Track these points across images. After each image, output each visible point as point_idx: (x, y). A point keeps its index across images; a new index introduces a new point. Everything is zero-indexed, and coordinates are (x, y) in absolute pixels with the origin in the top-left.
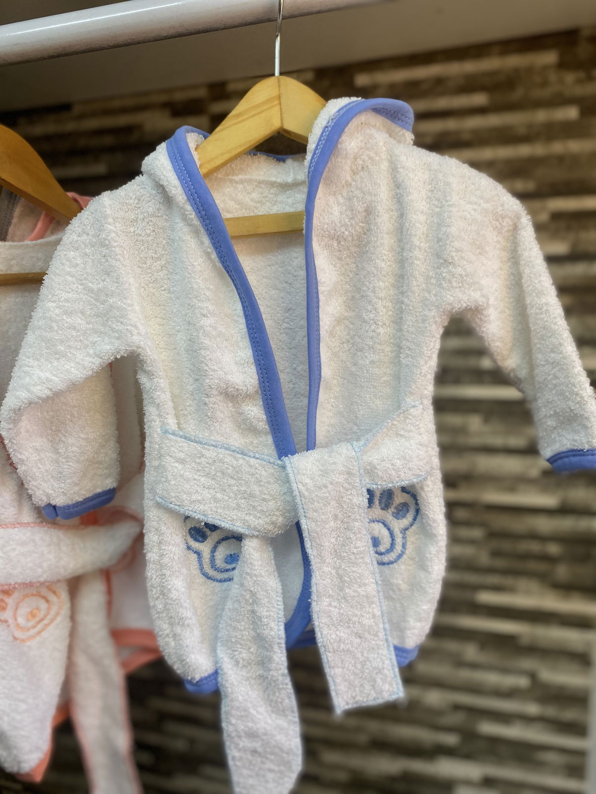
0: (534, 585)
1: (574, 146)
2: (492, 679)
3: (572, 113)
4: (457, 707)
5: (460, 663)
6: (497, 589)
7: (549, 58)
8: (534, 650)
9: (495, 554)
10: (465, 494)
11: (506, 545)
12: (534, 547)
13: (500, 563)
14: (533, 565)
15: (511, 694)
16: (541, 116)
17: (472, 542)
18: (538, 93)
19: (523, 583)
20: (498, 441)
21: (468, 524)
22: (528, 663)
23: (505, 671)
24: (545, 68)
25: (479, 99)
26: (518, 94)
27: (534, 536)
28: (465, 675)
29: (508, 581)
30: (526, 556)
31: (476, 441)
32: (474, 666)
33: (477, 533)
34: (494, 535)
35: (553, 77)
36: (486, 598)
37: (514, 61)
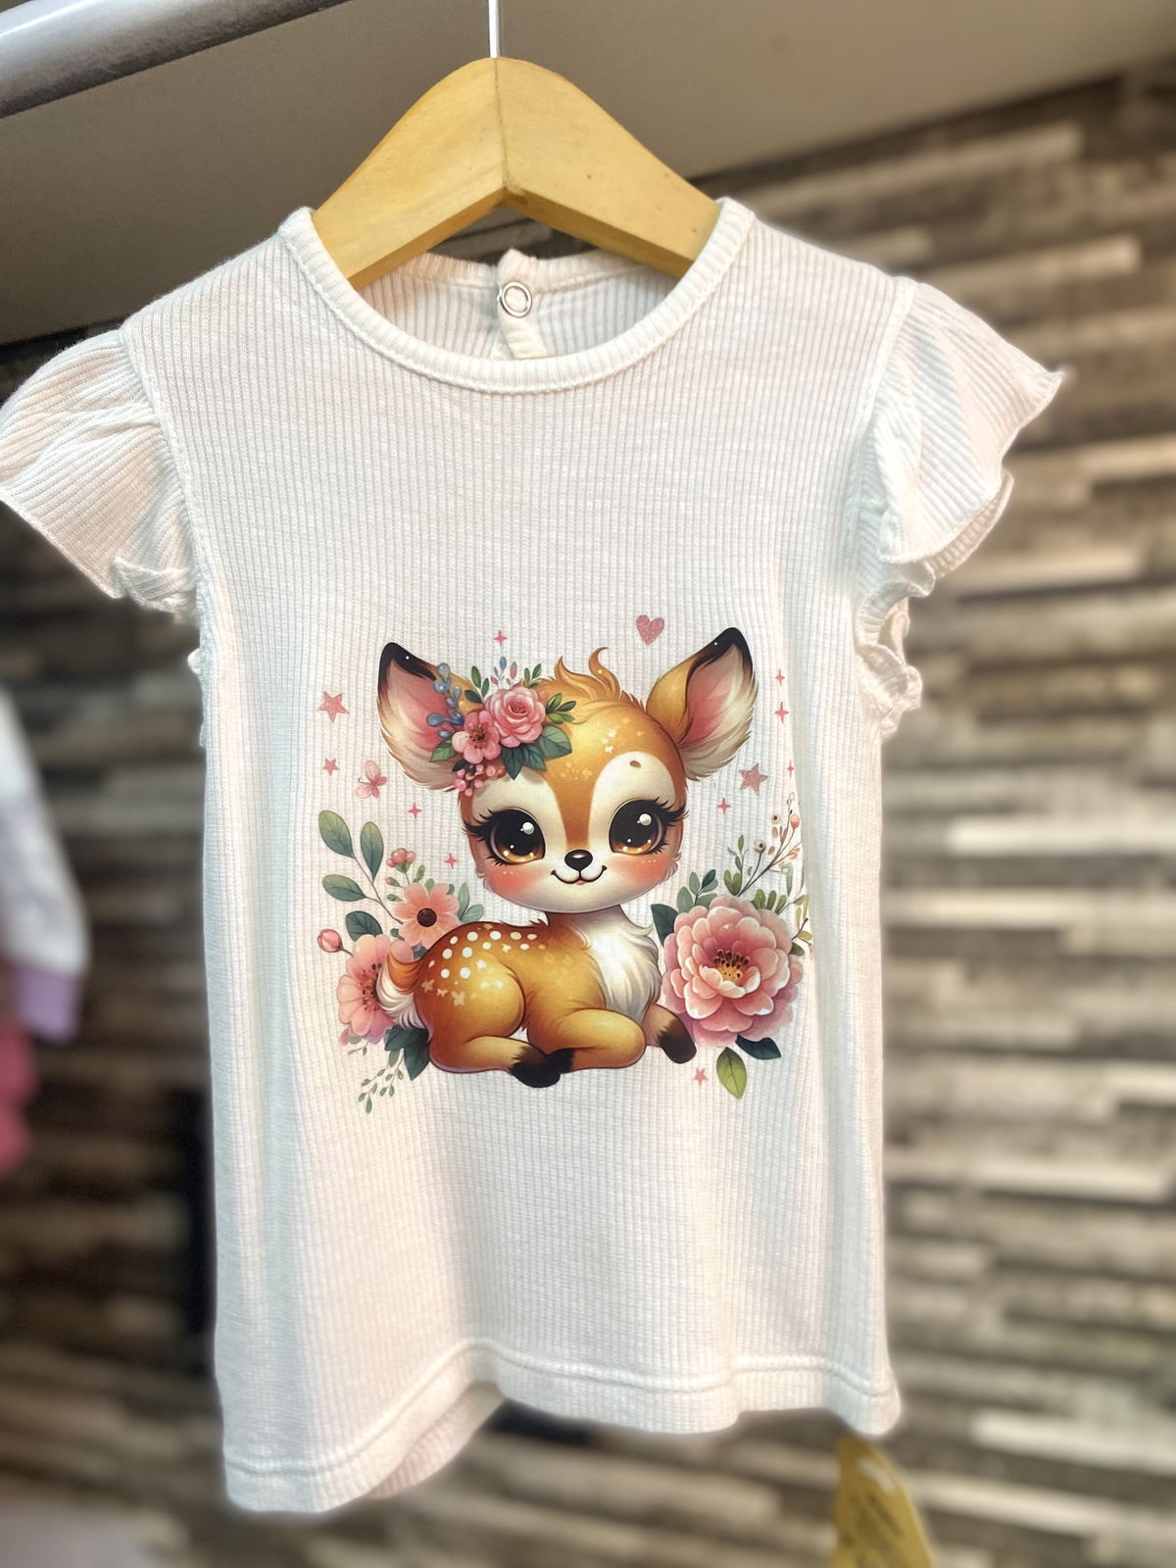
0: (1119, 1401)
1: (1134, 328)
3: (1120, 256)
6: (1027, 1408)
7: (1057, 142)
9: (1017, 1316)
10: (935, 1161)
11: (1042, 1295)
12: (1113, 1300)
13: (1030, 1340)
14: (1114, 1350)
16: (1050, 268)
17: (956, 1283)
18: (1038, 221)
19: (1091, 1396)
20: (1004, 1027)
21: (940, 1236)
24: (1051, 169)
26: (994, 225)
27: (1108, 1271)
29: (1053, 1388)
30: (1094, 1326)
31: (950, 1027)
33: (965, 1260)
34: (1008, 1265)
35: (1070, 181)
36: (1000, 1430)
37: (981, 158)
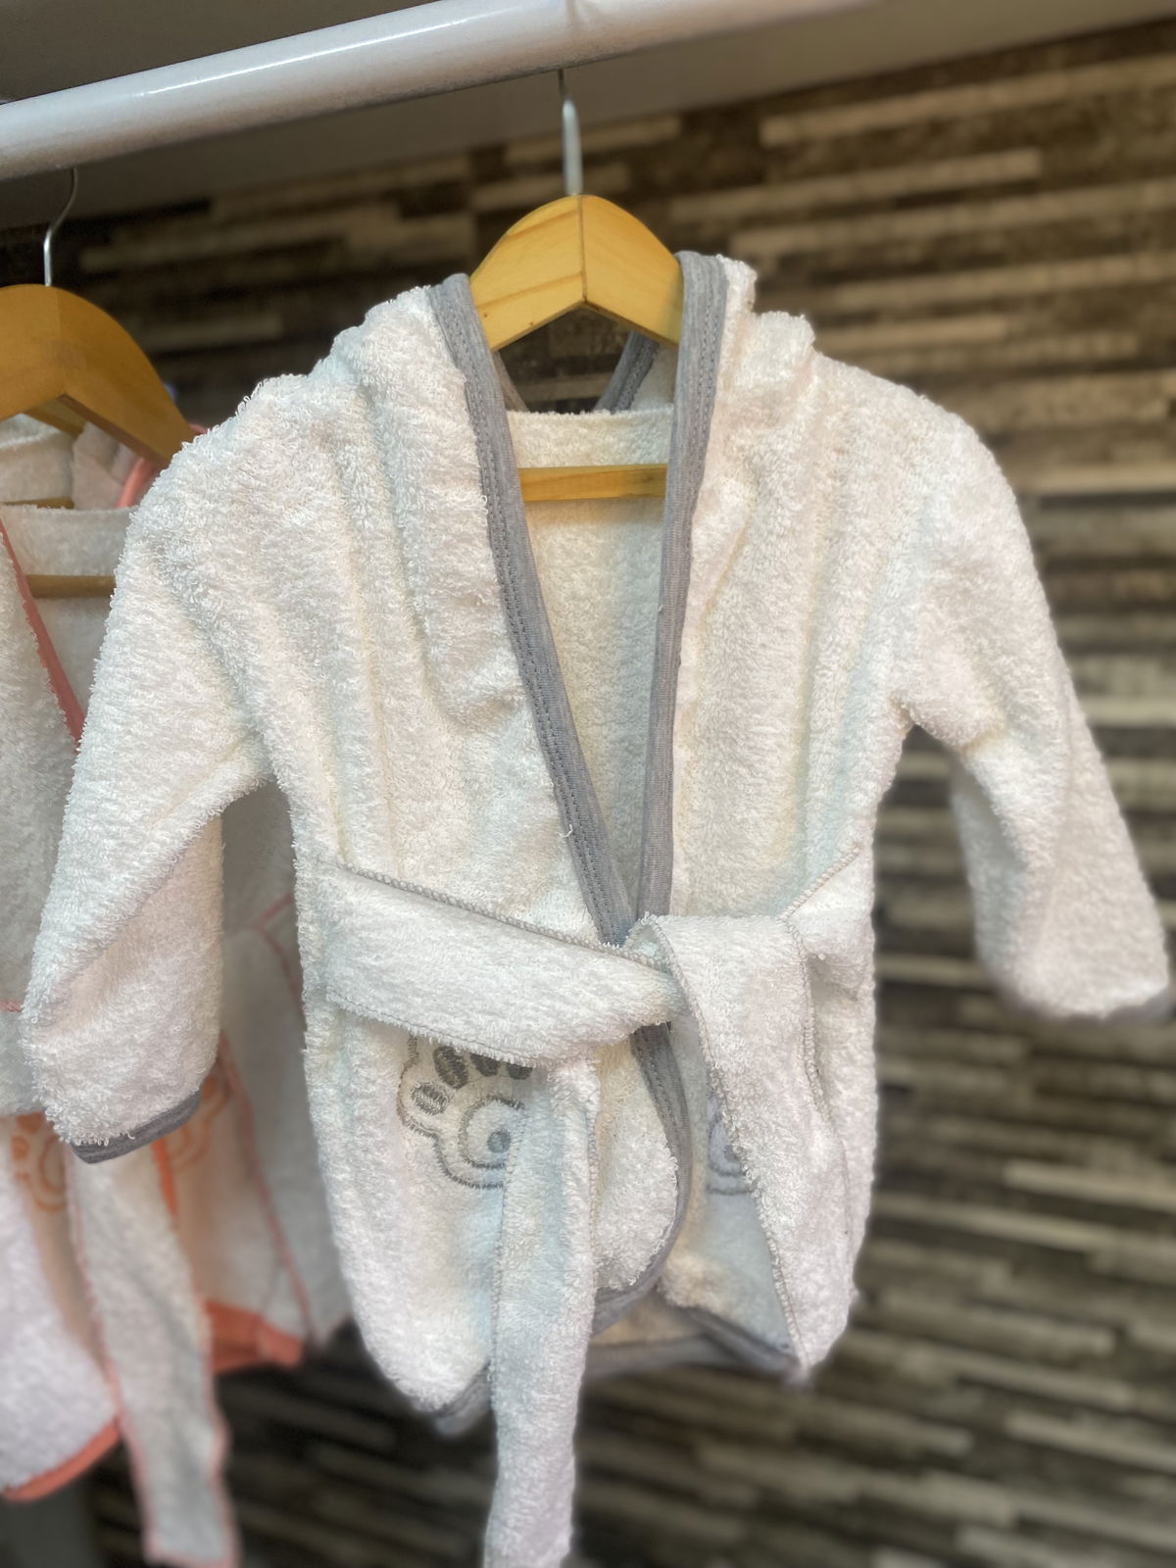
2: (1038, 1332)
4: (965, 1382)
5: (973, 1298)
8: (1120, 1281)
15: (1076, 1363)
22: (1109, 1307)
23: (1063, 1319)
25: (1022, 163)
28: (982, 1321)
32: (1001, 1306)
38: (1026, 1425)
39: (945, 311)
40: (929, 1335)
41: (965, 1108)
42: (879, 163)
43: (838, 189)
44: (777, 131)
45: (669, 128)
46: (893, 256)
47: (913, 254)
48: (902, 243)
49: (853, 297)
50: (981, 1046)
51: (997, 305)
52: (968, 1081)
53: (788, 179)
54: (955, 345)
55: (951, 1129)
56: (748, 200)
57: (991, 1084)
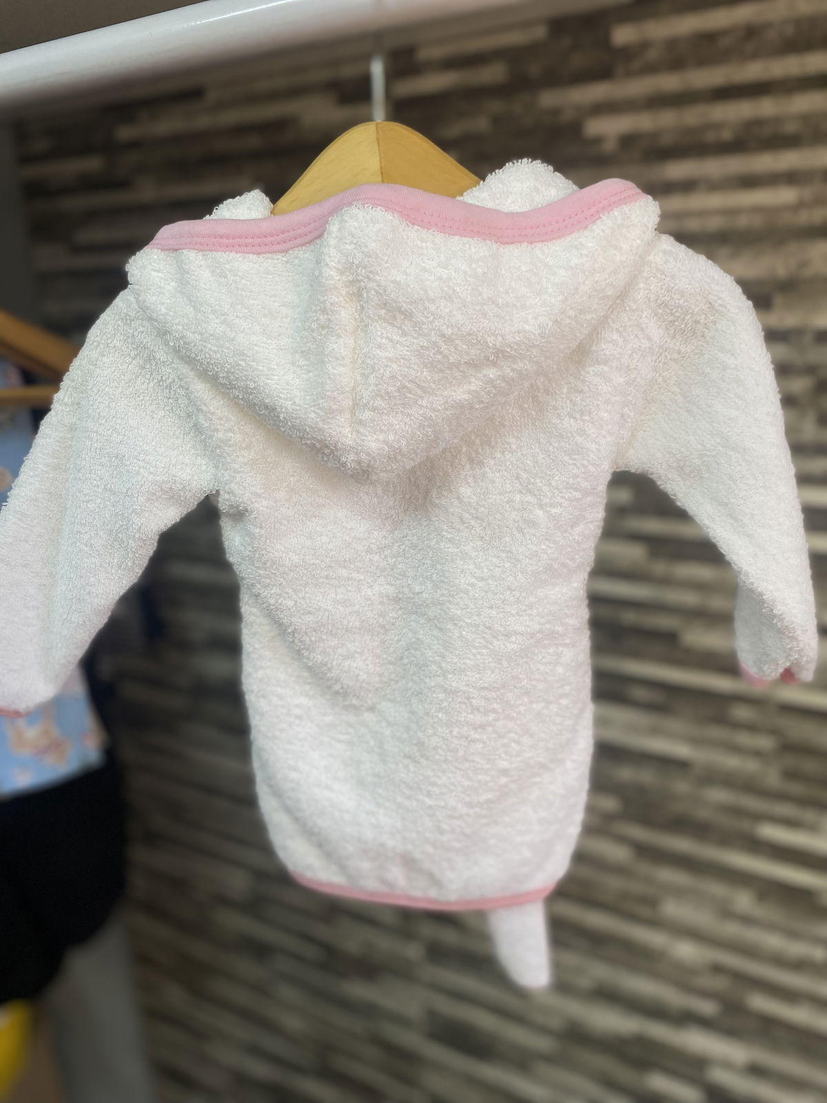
2: (773, 941)
4: (717, 969)
5: (727, 913)
23: (793, 935)
28: (732, 929)
32: (747, 920)
38: (760, 1003)
39: (750, 182)
40: (694, 934)
41: (729, 781)
42: (704, 61)
43: (669, 82)
44: (623, 35)
45: (540, 32)
46: (710, 136)
47: (726, 135)
48: (718, 126)
49: (677, 170)
50: (744, 739)
51: (791, 178)
52: (732, 762)
53: (630, 74)
54: (757, 210)
55: (718, 795)
56: (598, 91)
57: (750, 766)
